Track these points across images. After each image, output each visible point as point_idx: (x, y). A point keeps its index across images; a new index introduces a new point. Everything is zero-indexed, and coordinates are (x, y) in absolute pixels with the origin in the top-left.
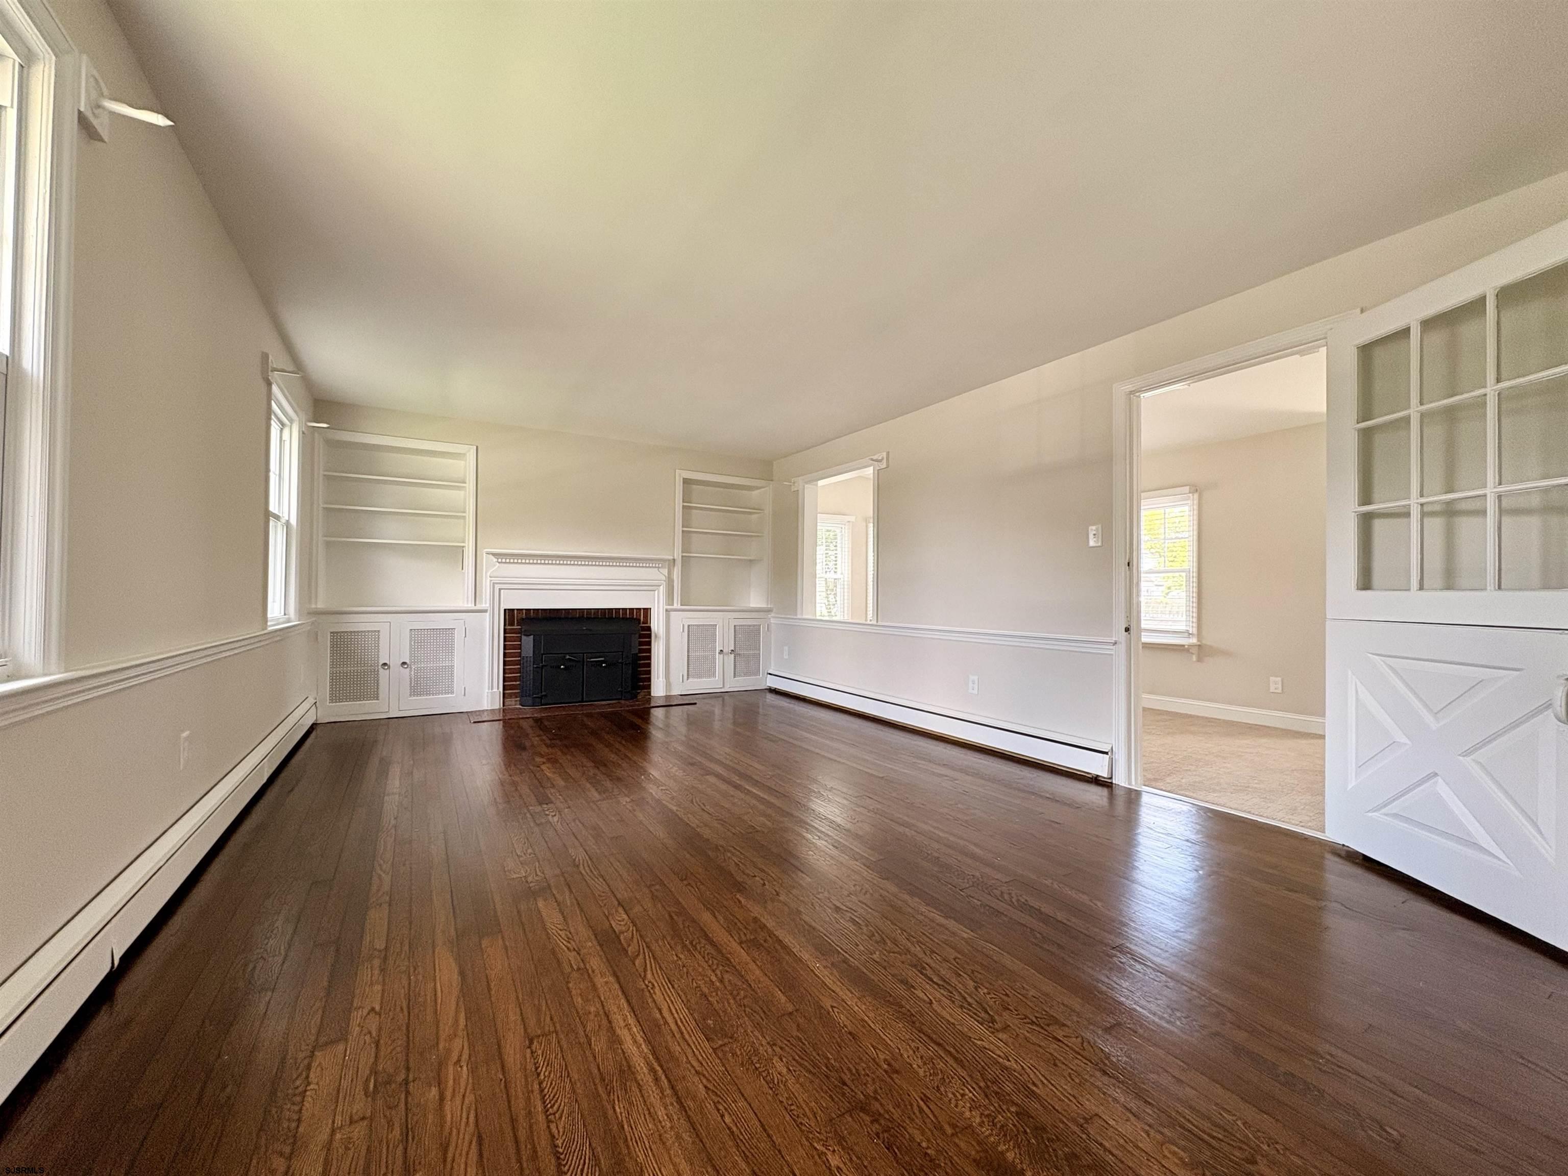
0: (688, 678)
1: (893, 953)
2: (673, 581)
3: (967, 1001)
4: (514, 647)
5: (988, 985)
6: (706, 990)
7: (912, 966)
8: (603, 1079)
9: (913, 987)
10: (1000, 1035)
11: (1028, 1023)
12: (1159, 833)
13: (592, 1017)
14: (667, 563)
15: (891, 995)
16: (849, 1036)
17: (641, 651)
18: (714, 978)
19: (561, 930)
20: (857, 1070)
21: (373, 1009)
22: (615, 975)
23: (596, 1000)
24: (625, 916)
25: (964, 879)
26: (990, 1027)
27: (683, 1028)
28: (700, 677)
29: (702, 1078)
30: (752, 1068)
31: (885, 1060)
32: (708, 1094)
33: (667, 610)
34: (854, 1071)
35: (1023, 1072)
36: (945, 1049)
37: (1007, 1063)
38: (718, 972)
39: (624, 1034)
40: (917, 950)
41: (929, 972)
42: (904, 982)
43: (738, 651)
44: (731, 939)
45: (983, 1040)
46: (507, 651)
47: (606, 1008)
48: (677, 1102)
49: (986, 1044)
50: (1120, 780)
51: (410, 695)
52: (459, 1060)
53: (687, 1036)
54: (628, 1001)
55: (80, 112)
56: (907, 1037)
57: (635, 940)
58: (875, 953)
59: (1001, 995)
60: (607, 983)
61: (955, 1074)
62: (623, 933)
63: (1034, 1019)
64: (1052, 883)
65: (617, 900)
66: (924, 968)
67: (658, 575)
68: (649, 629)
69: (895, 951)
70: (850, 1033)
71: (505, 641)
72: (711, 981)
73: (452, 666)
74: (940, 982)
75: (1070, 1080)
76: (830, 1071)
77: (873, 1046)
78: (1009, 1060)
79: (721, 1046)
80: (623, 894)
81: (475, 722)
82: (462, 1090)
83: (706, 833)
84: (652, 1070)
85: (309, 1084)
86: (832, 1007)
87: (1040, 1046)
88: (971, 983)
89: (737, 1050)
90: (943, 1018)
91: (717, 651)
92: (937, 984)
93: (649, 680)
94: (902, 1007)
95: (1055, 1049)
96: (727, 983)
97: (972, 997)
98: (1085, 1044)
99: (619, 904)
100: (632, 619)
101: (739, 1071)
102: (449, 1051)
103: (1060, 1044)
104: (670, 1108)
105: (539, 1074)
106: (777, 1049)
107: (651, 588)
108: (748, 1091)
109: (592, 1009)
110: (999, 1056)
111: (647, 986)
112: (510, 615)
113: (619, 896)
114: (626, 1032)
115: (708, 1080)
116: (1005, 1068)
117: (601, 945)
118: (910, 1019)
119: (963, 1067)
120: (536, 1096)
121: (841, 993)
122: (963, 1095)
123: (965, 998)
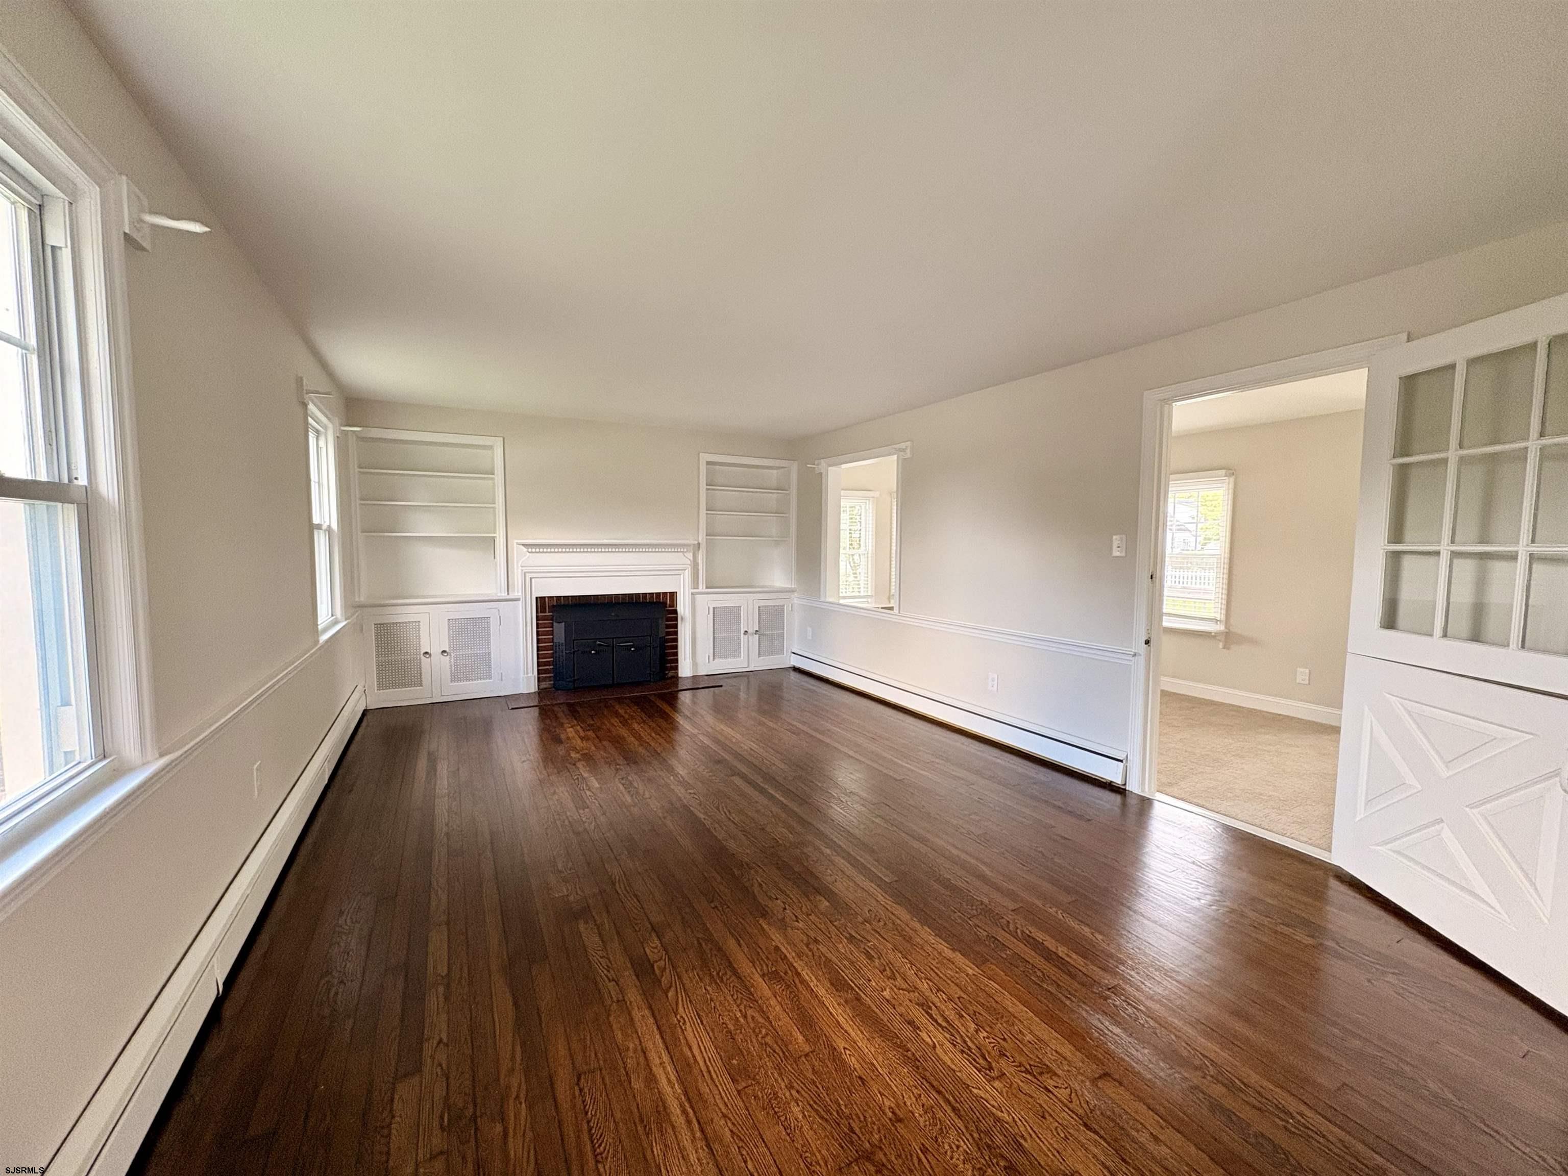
0: (714, 659)
1: (902, 989)
2: (698, 564)
3: (967, 1045)
4: (546, 633)
5: (988, 1029)
6: (731, 1027)
7: (918, 1004)
8: (642, 1121)
9: (918, 1028)
10: (997, 1084)
11: (1022, 1072)
12: (1166, 853)
13: (631, 1054)
14: (692, 548)
15: (898, 1038)
16: (859, 1080)
17: (668, 634)
18: (738, 1015)
19: (601, 957)
20: (865, 1117)
21: (441, 1041)
22: (650, 1008)
23: (635, 1036)
24: (658, 942)
25: (972, 906)
26: (987, 1075)
27: (711, 1068)
28: (726, 657)
29: (728, 1121)
30: (772, 1112)
31: (890, 1108)
32: (733, 1138)
33: (692, 594)
34: (862, 1119)
35: (1014, 1124)
36: (944, 1097)
37: (1000, 1114)
38: (742, 1007)
39: (659, 1072)
40: (924, 986)
41: (934, 1012)
42: (911, 1023)
43: (762, 632)
44: (754, 971)
45: (980, 1089)
46: (540, 637)
47: (643, 1045)
48: (706, 1146)
49: (982, 1094)
50: (1133, 787)
51: (452, 681)
52: (517, 1097)
53: (714, 1076)
54: (662, 1038)
55: (125, 234)
56: (911, 1083)
57: (668, 971)
58: (885, 990)
59: (998, 1039)
60: (643, 1016)
61: (952, 1124)
62: (657, 962)
63: (1028, 1067)
64: (1057, 913)
65: (650, 923)
66: (930, 1008)
67: (684, 559)
68: (675, 612)
69: (904, 987)
70: (860, 1078)
71: (537, 627)
72: (736, 1017)
73: (489, 654)
74: (944, 1024)
75: (1055, 1134)
76: (841, 1117)
77: (880, 1092)
78: (1002, 1112)
79: (745, 1088)
80: (656, 918)
81: (512, 709)
82: (523, 1128)
83: (731, 845)
84: (684, 1112)
85: (393, 1117)
86: (845, 1048)
87: (1032, 1097)
88: (973, 1026)
89: (759, 1093)
90: (944, 1063)
91: (742, 632)
92: (940, 1025)
93: (676, 661)
94: (908, 1050)
95: (1045, 1101)
96: (750, 1019)
97: (973, 1042)
98: (1073, 1095)
99: (653, 929)
100: (658, 603)
101: (761, 1115)
102: (508, 1087)
103: (1051, 1096)
104: (700, 1151)
105: (587, 1113)
106: (794, 1092)
107: (678, 572)
108: (767, 1135)
109: (631, 1046)
110: (993, 1106)
111: (679, 1022)
112: (542, 603)
113: (653, 919)
114: (661, 1071)
115: (733, 1124)
116: (998, 1120)
117: (637, 976)
118: (913, 1062)
119: (960, 1117)
120: (585, 1137)
121: (853, 1034)
122: (958, 1147)
123: (965, 1042)
